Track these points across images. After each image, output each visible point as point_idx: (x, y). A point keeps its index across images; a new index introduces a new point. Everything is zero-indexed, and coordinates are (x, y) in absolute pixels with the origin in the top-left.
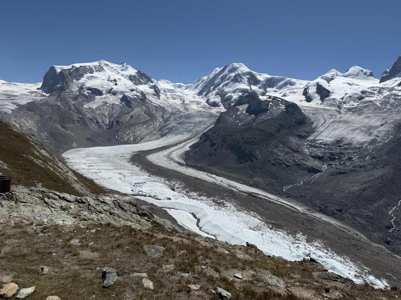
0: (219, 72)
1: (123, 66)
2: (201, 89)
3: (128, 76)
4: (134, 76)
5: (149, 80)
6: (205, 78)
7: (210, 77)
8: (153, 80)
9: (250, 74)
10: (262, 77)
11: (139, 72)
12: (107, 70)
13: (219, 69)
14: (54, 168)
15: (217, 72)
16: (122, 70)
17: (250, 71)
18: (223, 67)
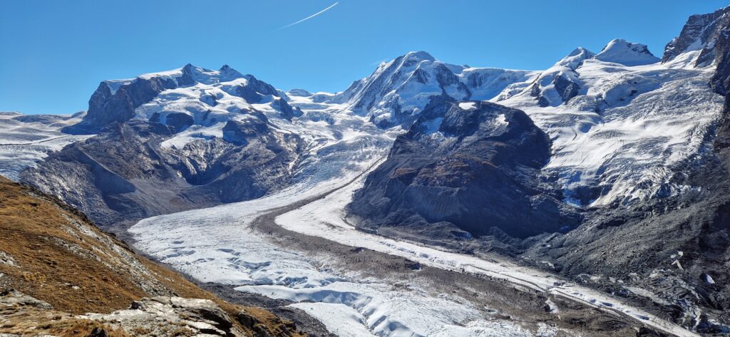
0: (388, 69)
2: (359, 100)
4: (245, 88)
5: (271, 91)
7: (373, 79)
11: (251, 81)
13: (386, 64)
15: (385, 69)
18: (394, 61)
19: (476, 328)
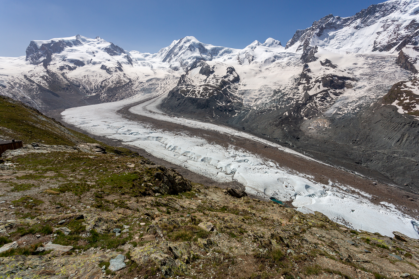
0: (177, 44)
1: (98, 40)
2: (164, 58)
3: (104, 49)
4: (109, 48)
5: (122, 51)
6: (167, 48)
7: (170, 48)
8: (125, 51)
9: (200, 45)
10: (209, 47)
11: (112, 45)
12: (84, 44)
13: (176, 42)
14: (52, 129)
15: (176, 44)
16: (98, 43)
17: (200, 43)
18: (179, 40)
19: (206, 147)
